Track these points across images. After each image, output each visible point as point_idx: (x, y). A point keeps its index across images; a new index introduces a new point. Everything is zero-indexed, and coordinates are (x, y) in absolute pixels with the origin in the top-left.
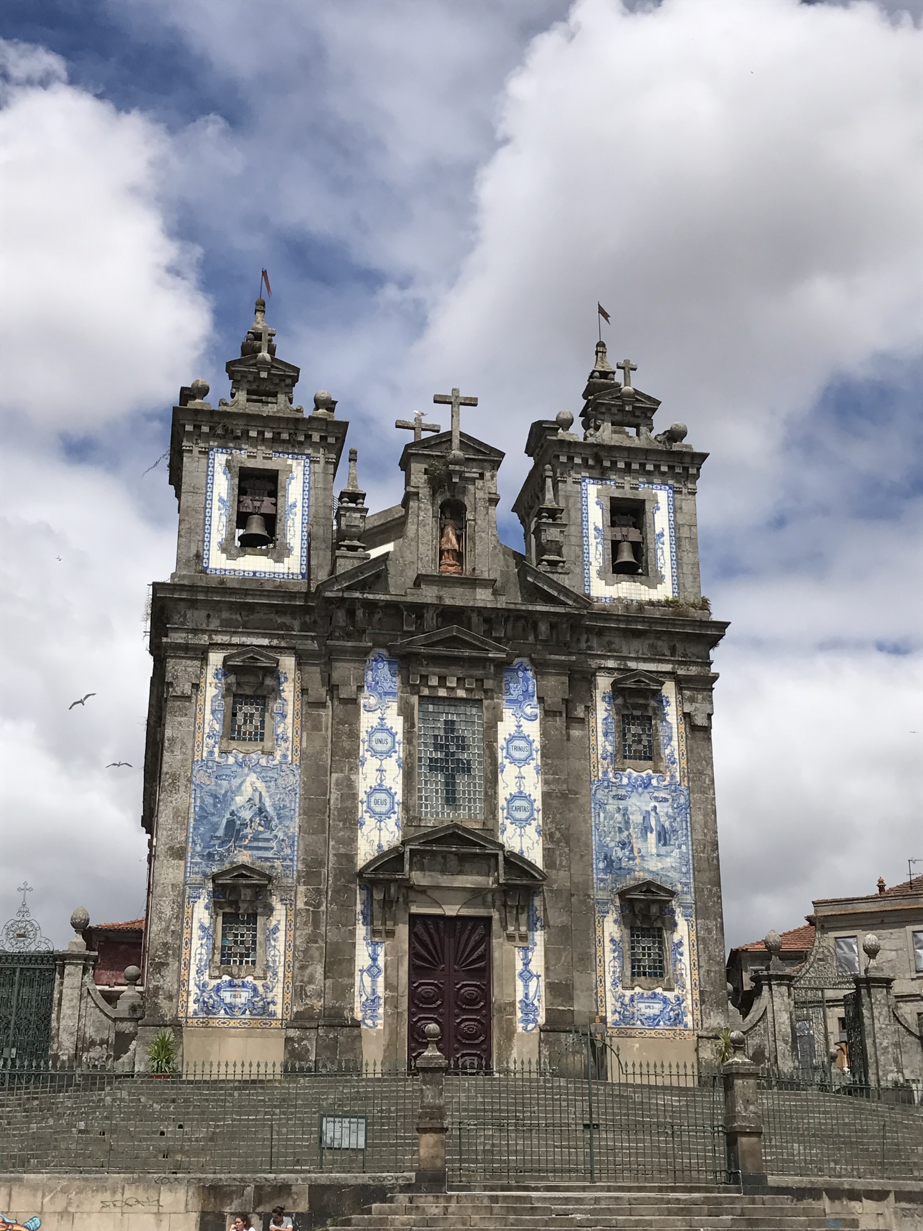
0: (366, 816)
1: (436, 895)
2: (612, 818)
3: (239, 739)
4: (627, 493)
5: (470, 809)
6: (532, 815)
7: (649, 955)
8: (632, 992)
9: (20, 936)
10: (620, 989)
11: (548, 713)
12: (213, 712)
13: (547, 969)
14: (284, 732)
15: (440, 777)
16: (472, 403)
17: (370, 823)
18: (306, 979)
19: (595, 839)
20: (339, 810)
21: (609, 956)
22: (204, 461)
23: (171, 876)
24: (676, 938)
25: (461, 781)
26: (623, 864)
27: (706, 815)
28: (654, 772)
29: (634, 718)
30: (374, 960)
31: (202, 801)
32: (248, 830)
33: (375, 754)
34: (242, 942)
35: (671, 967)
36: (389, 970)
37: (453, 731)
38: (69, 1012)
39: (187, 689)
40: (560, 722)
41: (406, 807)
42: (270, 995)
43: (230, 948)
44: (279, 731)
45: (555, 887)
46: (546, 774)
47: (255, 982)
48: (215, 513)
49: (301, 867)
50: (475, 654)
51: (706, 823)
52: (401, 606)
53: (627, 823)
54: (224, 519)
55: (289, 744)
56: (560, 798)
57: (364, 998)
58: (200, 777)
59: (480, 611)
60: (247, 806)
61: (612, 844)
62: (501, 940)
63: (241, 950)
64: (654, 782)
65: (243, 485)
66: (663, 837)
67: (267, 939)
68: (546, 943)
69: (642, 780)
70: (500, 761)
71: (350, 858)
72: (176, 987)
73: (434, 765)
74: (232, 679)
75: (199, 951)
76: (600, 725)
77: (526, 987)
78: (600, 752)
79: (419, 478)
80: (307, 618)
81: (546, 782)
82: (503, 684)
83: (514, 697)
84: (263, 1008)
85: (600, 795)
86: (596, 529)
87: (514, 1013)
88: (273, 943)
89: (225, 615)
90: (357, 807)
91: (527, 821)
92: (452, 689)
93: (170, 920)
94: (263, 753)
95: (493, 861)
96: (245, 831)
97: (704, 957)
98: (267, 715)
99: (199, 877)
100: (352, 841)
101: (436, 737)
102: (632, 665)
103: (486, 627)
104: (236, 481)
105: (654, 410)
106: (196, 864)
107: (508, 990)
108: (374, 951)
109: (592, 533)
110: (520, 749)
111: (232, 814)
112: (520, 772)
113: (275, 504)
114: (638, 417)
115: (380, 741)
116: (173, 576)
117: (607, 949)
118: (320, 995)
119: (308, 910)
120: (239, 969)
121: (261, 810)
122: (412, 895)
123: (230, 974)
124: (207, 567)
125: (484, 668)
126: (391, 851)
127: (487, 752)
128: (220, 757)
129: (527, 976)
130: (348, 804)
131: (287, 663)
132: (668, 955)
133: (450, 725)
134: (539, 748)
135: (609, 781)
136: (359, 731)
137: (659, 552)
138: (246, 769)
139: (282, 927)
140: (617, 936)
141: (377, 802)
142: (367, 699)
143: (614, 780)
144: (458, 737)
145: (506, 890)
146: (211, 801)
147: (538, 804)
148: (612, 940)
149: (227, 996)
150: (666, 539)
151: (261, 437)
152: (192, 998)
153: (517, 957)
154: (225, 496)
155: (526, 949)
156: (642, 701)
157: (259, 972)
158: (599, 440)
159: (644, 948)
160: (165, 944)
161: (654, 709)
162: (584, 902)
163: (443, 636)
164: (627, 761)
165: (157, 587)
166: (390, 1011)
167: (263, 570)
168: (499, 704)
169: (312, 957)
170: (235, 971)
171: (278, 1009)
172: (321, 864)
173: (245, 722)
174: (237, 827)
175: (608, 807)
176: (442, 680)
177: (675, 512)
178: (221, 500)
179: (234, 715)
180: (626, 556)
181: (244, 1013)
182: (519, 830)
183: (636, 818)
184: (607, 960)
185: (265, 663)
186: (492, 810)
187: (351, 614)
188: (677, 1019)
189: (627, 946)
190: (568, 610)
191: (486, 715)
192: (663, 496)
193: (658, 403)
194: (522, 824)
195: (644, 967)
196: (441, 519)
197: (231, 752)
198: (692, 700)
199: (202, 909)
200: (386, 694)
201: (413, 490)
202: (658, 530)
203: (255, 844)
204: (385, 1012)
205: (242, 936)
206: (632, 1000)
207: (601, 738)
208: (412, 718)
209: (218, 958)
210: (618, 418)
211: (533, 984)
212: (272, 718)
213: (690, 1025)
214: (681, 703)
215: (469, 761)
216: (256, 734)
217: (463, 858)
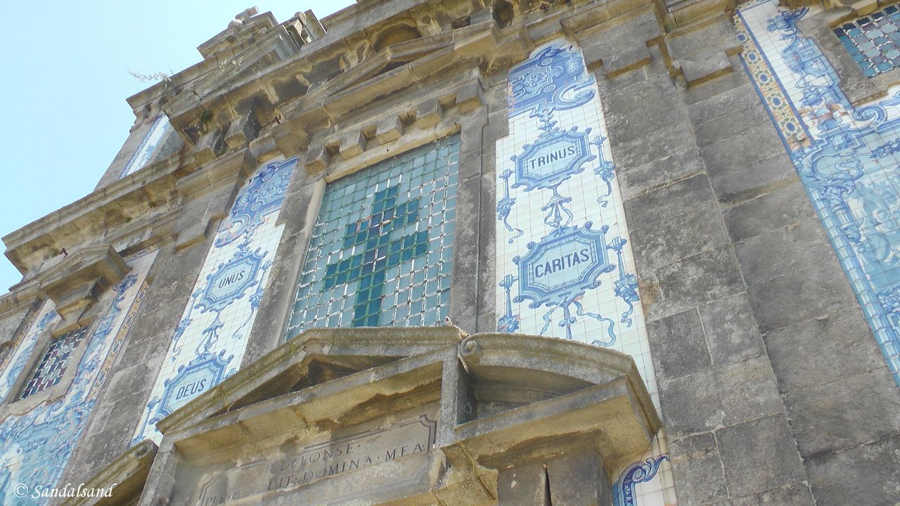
6: (600, 262)
12: (12, 373)
15: (348, 290)
25: (399, 275)
33: (212, 304)
37: (393, 201)
44: (90, 358)
46: (628, 166)
55: (95, 372)
56: (683, 192)
70: (500, 196)
73: (337, 275)
74: (56, 318)
76: (778, 62)
78: (798, 98)
81: (632, 181)
82: (507, 87)
83: (535, 93)
85: (830, 167)
91: (584, 282)
92: (392, 140)
94: (48, 402)
101: (351, 226)
110: (554, 157)
112: (556, 194)
115: (229, 281)
127: (469, 198)
130: (124, 417)
131: (145, 261)
133: (387, 196)
134: (605, 134)
135: (845, 132)
136: (194, 282)
141: (183, 392)
142: (226, 230)
143: (860, 125)
144: (402, 206)
147: (617, 232)
168: (498, 117)
173: (51, 370)
175: (866, 181)
176: (370, 134)
178: (148, 149)
179: (42, 366)
182: (560, 311)
186: (474, 295)
194: (570, 292)
200: (264, 207)
208: (304, 218)
215: (423, 234)
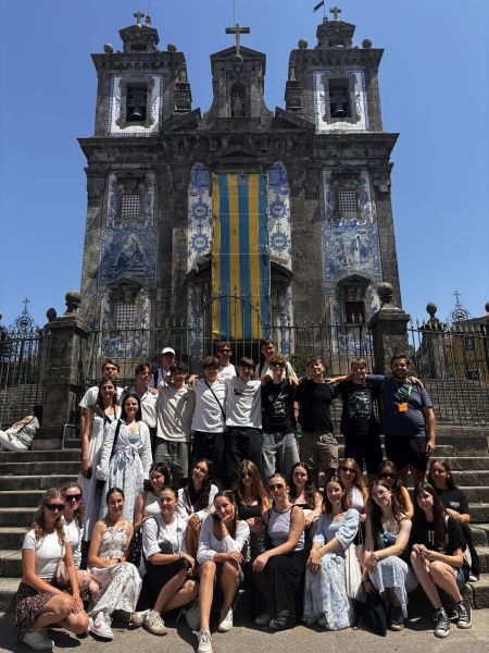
0: (192, 250)
2: (333, 244)
4: (338, 75)
6: (286, 244)
9: (23, 324)
11: (294, 189)
12: (112, 204)
14: (150, 210)
16: (247, 31)
17: (194, 253)
19: (324, 256)
20: (177, 247)
21: (333, 317)
22: (109, 81)
23: (89, 287)
26: (341, 268)
27: (388, 238)
28: (358, 218)
30: (198, 324)
31: (106, 248)
33: (197, 217)
40: (301, 194)
42: (142, 346)
44: (147, 211)
45: (300, 282)
46: (293, 222)
47: (134, 340)
48: (114, 106)
49: (159, 279)
50: (250, 159)
51: (389, 242)
52: (209, 137)
53: (342, 247)
54: (119, 109)
55: (152, 217)
56: (302, 233)
57: (192, 344)
58: (105, 237)
59: (252, 136)
60: (130, 250)
61: (334, 258)
64: (358, 224)
65: (129, 93)
66: (364, 252)
67: (141, 317)
68: (295, 311)
69: (351, 224)
70: (268, 217)
74: (121, 186)
76: (325, 196)
77: (283, 334)
78: (326, 210)
81: (293, 226)
82: (268, 176)
83: (274, 183)
84: (138, 353)
85: (326, 232)
86: (321, 96)
88: (144, 319)
89: (118, 155)
90: (187, 246)
91: (283, 247)
93: (89, 309)
94: (138, 222)
96: (129, 263)
99: (104, 287)
100: (185, 263)
102: (343, 162)
103: (257, 145)
104: (126, 91)
105: (352, 32)
106: (103, 280)
108: (198, 320)
109: (319, 98)
110: (279, 210)
111: (122, 254)
112: (278, 221)
113: (146, 101)
114: (344, 37)
115: (200, 211)
117: (332, 314)
119: (163, 301)
121: (137, 252)
123: (121, 336)
124: (109, 133)
125: (257, 168)
128: (115, 226)
129: (284, 328)
130: (182, 244)
131: (151, 176)
134: (289, 208)
135: (331, 225)
136: (187, 206)
137: (357, 105)
138: (129, 231)
139: (148, 310)
140: (338, 307)
141: (198, 242)
143: (334, 224)
146: (111, 248)
147: (289, 238)
150: (361, 97)
151: (137, 66)
152: (100, 349)
153: (278, 319)
154: (119, 98)
155: (283, 315)
156: (349, 181)
157: (136, 334)
158: (321, 49)
161: (357, 185)
162: (317, 289)
163: (233, 151)
164: (342, 214)
167: (139, 132)
170: (123, 334)
171: (146, 353)
174: (125, 261)
175: (331, 239)
177: (366, 83)
178: (117, 100)
180: (339, 109)
181: (128, 356)
182: (278, 252)
183: (348, 243)
184: (332, 320)
185: (137, 175)
189: (344, 312)
192: (359, 76)
193: (355, 27)
194: (280, 249)
196: (232, 94)
197: (121, 223)
198: (378, 178)
199: (106, 303)
200: (202, 186)
202: (356, 94)
203: (134, 269)
206: (347, 340)
207: (326, 203)
210: (332, 38)
211: (287, 333)
212: (143, 204)
214: (372, 181)
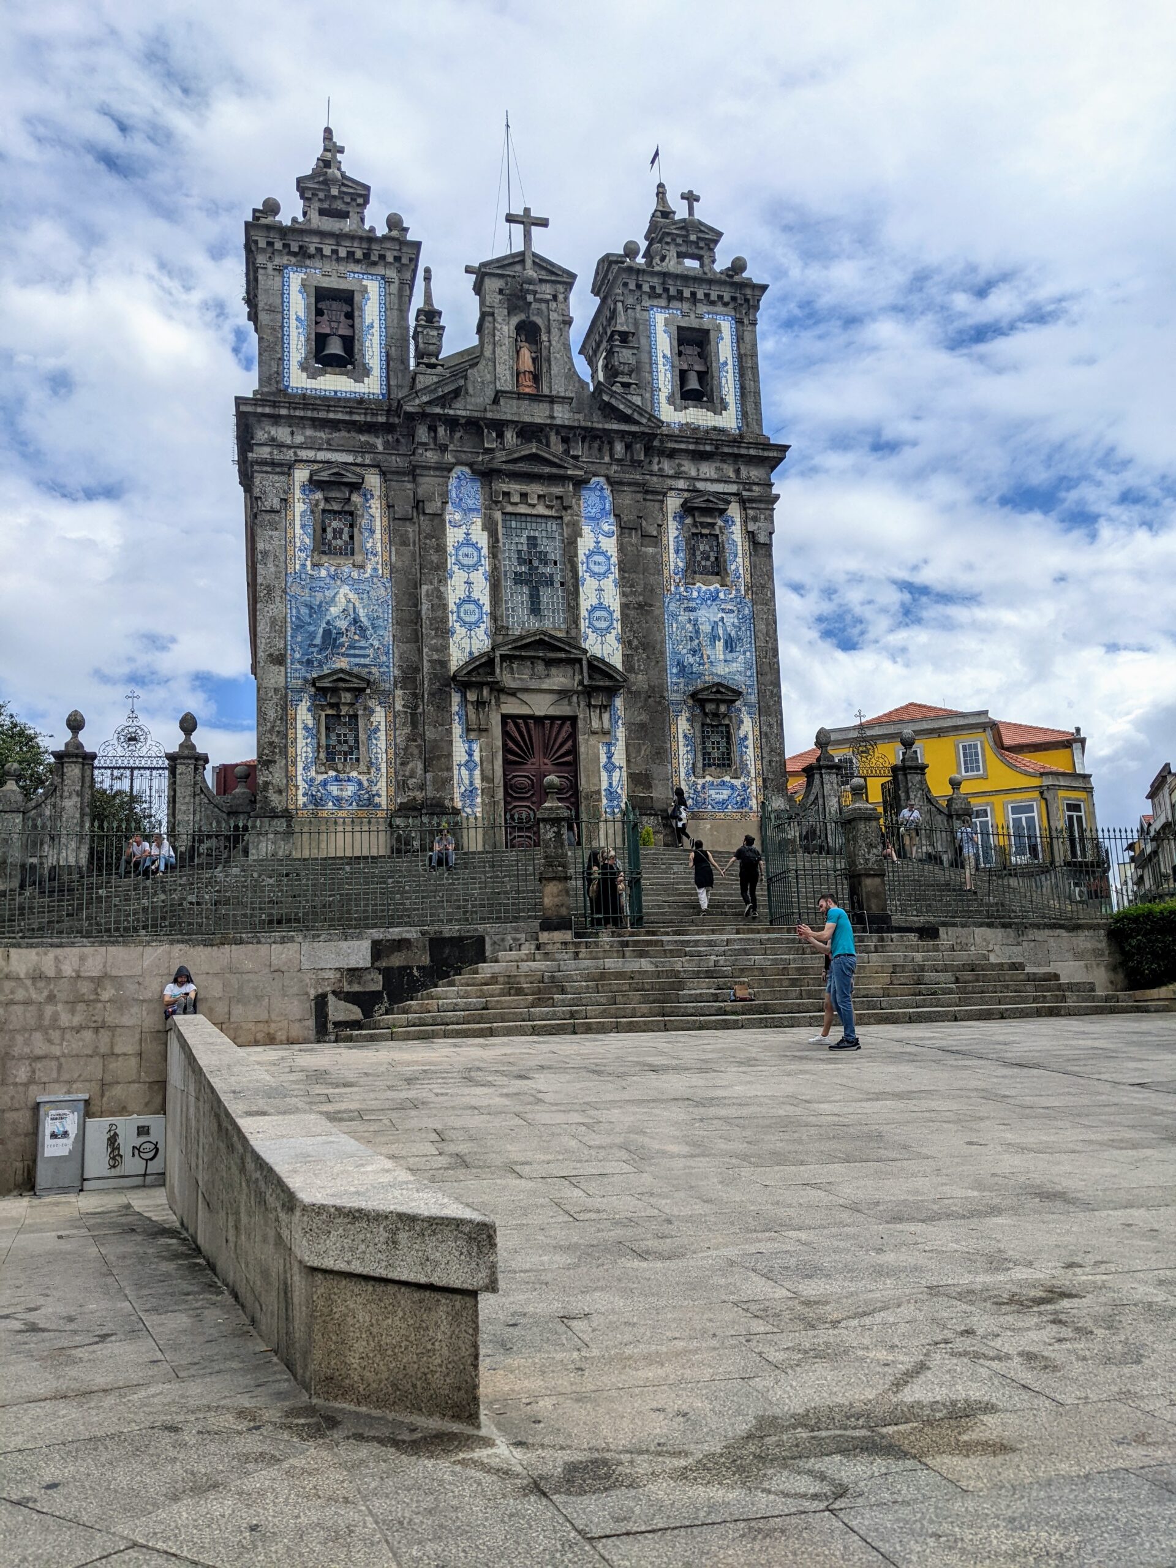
0: (457, 625)
1: (525, 697)
2: (683, 628)
3: (330, 553)
4: (692, 322)
5: (554, 618)
6: (612, 624)
7: (718, 749)
8: (703, 781)
9: (130, 739)
10: (692, 778)
11: (624, 528)
12: (303, 526)
13: (628, 761)
14: (374, 545)
15: (525, 589)
16: (544, 223)
17: (460, 631)
18: (407, 774)
19: (669, 646)
20: (430, 619)
21: (682, 750)
22: (278, 279)
23: (273, 681)
24: (742, 734)
25: (545, 594)
26: (694, 670)
27: (767, 625)
28: (722, 585)
29: (702, 535)
30: (470, 755)
31: (298, 611)
32: (344, 639)
33: (462, 567)
34: (346, 742)
35: (738, 758)
36: (485, 764)
37: (535, 546)
38: (184, 808)
39: (276, 504)
40: (635, 539)
41: (494, 618)
42: (375, 789)
43: (334, 747)
44: (369, 545)
45: (634, 688)
46: (624, 586)
47: (360, 777)
48: (294, 333)
49: (397, 672)
50: (555, 470)
51: (768, 631)
52: (482, 423)
53: (697, 632)
54: (302, 338)
55: (379, 559)
56: (636, 609)
57: (463, 789)
58: (294, 590)
59: (558, 429)
60: (342, 616)
61: (685, 651)
62: (586, 737)
63: (345, 748)
64: (721, 595)
65: (320, 306)
66: (730, 645)
67: (369, 738)
68: (627, 739)
69: (711, 594)
70: (580, 574)
71: (444, 664)
72: (285, 781)
73: (519, 579)
74: (319, 495)
75: (304, 749)
76: (671, 543)
77: (610, 777)
78: (672, 568)
79: (494, 299)
80: (390, 438)
81: (624, 594)
82: (582, 502)
83: (592, 515)
84: (369, 799)
85: (672, 607)
86: (664, 356)
87: (600, 800)
88: (374, 742)
89: (309, 432)
90: (448, 617)
91: (608, 629)
92: (534, 506)
93: (275, 721)
94: (354, 566)
95: (577, 666)
96: (342, 640)
97: (766, 749)
98: (356, 530)
99: (300, 682)
100: (446, 647)
101: (519, 552)
102: (700, 485)
103: (566, 446)
104: (313, 300)
105: (716, 242)
106: (296, 670)
107: (595, 780)
108: (470, 747)
109: (661, 360)
110: (600, 564)
111: (328, 623)
112: (599, 585)
113: (352, 326)
114: (702, 248)
115: (467, 556)
116: (255, 392)
117: (681, 744)
118: (422, 787)
119: (406, 712)
120: (344, 766)
121: (356, 621)
122: (503, 698)
123: (337, 770)
124: (288, 386)
125: (563, 486)
126: (482, 655)
127: (569, 566)
128: (312, 569)
129: (610, 768)
130: (439, 613)
131: (373, 480)
132: (734, 748)
133: (532, 541)
134: (617, 562)
135: (680, 594)
136: (445, 545)
137: (724, 381)
138: (339, 582)
139: (382, 727)
140: (690, 733)
141: (466, 612)
142: (452, 514)
143: (685, 593)
144: (540, 552)
145: (589, 692)
146: (307, 612)
147: (617, 615)
148: (685, 736)
149: (334, 790)
150: (730, 367)
151: (334, 257)
152: (300, 792)
153: (601, 751)
154: (302, 316)
155: (609, 745)
156: (709, 520)
157: (363, 767)
158: (665, 270)
159: (713, 743)
160: (271, 743)
161: (720, 527)
162: (660, 703)
163: (523, 453)
164: (697, 576)
165: (239, 401)
166: (487, 801)
167: (344, 389)
168: (578, 522)
169: (412, 755)
170: (340, 767)
171: (383, 801)
172: (417, 670)
173: (334, 538)
174: (334, 636)
175: (679, 618)
176: (524, 496)
177: (738, 342)
178: (298, 319)
179: (324, 530)
180: (693, 384)
181: (351, 805)
182: (600, 637)
183: (706, 628)
184: (681, 753)
185: (350, 478)
186: (575, 621)
187: (433, 429)
188: (744, 803)
189: (698, 741)
190: (642, 429)
191: (567, 532)
192: (726, 327)
193: (720, 234)
194: (603, 633)
195: (714, 759)
196: (516, 340)
197: (322, 565)
198: (755, 519)
199: (305, 712)
200: (471, 510)
201: (488, 310)
202: (722, 360)
203: (352, 652)
204: (483, 802)
205: (345, 735)
206: (704, 787)
207: (672, 555)
208: (497, 534)
209: (323, 755)
210: (683, 249)
211: (616, 774)
212: (361, 533)
213: (755, 807)
214: (745, 522)
215: (551, 575)
216: (346, 549)
217: (549, 663)
